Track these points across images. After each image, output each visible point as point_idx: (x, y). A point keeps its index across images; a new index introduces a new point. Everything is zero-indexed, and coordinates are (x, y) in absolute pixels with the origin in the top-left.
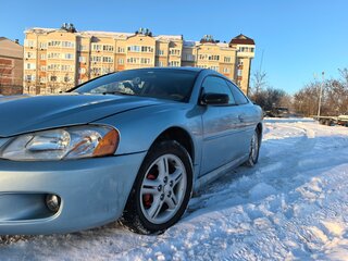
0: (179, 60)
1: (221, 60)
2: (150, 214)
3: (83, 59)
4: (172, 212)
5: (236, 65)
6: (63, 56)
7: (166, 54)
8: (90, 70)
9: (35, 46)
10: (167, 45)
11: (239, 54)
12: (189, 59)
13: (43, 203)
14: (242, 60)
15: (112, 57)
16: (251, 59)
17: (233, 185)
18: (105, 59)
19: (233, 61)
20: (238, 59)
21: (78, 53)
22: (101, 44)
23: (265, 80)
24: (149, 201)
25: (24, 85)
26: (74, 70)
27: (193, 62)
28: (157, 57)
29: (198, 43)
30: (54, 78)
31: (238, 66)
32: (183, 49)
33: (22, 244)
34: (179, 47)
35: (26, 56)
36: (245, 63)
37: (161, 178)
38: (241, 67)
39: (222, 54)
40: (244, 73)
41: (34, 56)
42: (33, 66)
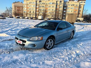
0: (63, 6)
1: (75, 6)
2: (47, 47)
3: (37, 7)
4: (51, 47)
5: (79, 7)
6: (33, 6)
7: (59, 5)
8: (39, 10)
9: (26, 4)
10: (59, 2)
11: (80, 4)
12: (66, 5)
13: (34, 45)
14: (81, 6)
15: (45, 6)
16: (84, 5)
17: (65, 43)
18: (43, 7)
19: (78, 6)
20: (80, 5)
21: (36, 5)
22: (42, 2)
23: (87, 12)
24: (47, 45)
25: (24, 14)
26: (35, 10)
27: (67, 6)
28: (56, 6)
29: (68, 1)
30: (30, 12)
31: (80, 7)
32: (64, 3)
33: (31, 50)
34: (63, 2)
35: (24, 6)
36: (82, 6)
37: (49, 42)
38: (81, 8)
39: (75, 4)
40: (81, 9)
41: (26, 6)
42: (26, 9)
